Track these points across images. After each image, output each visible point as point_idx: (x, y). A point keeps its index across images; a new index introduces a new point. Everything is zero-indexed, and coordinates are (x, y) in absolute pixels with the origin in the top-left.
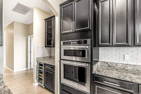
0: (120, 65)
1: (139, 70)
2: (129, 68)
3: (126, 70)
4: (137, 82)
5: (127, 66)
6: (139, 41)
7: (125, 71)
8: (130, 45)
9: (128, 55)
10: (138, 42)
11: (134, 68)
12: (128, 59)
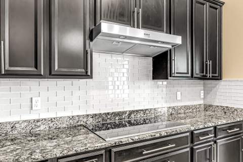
0: (23, 125)
1: (59, 128)
2: (42, 128)
3: (36, 135)
4: (55, 156)
5: (38, 124)
6: (59, 67)
7: (33, 138)
8: (42, 74)
9: (39, 98)
10: (56, 68)
11: (51, 125)
12: (39, 107)
